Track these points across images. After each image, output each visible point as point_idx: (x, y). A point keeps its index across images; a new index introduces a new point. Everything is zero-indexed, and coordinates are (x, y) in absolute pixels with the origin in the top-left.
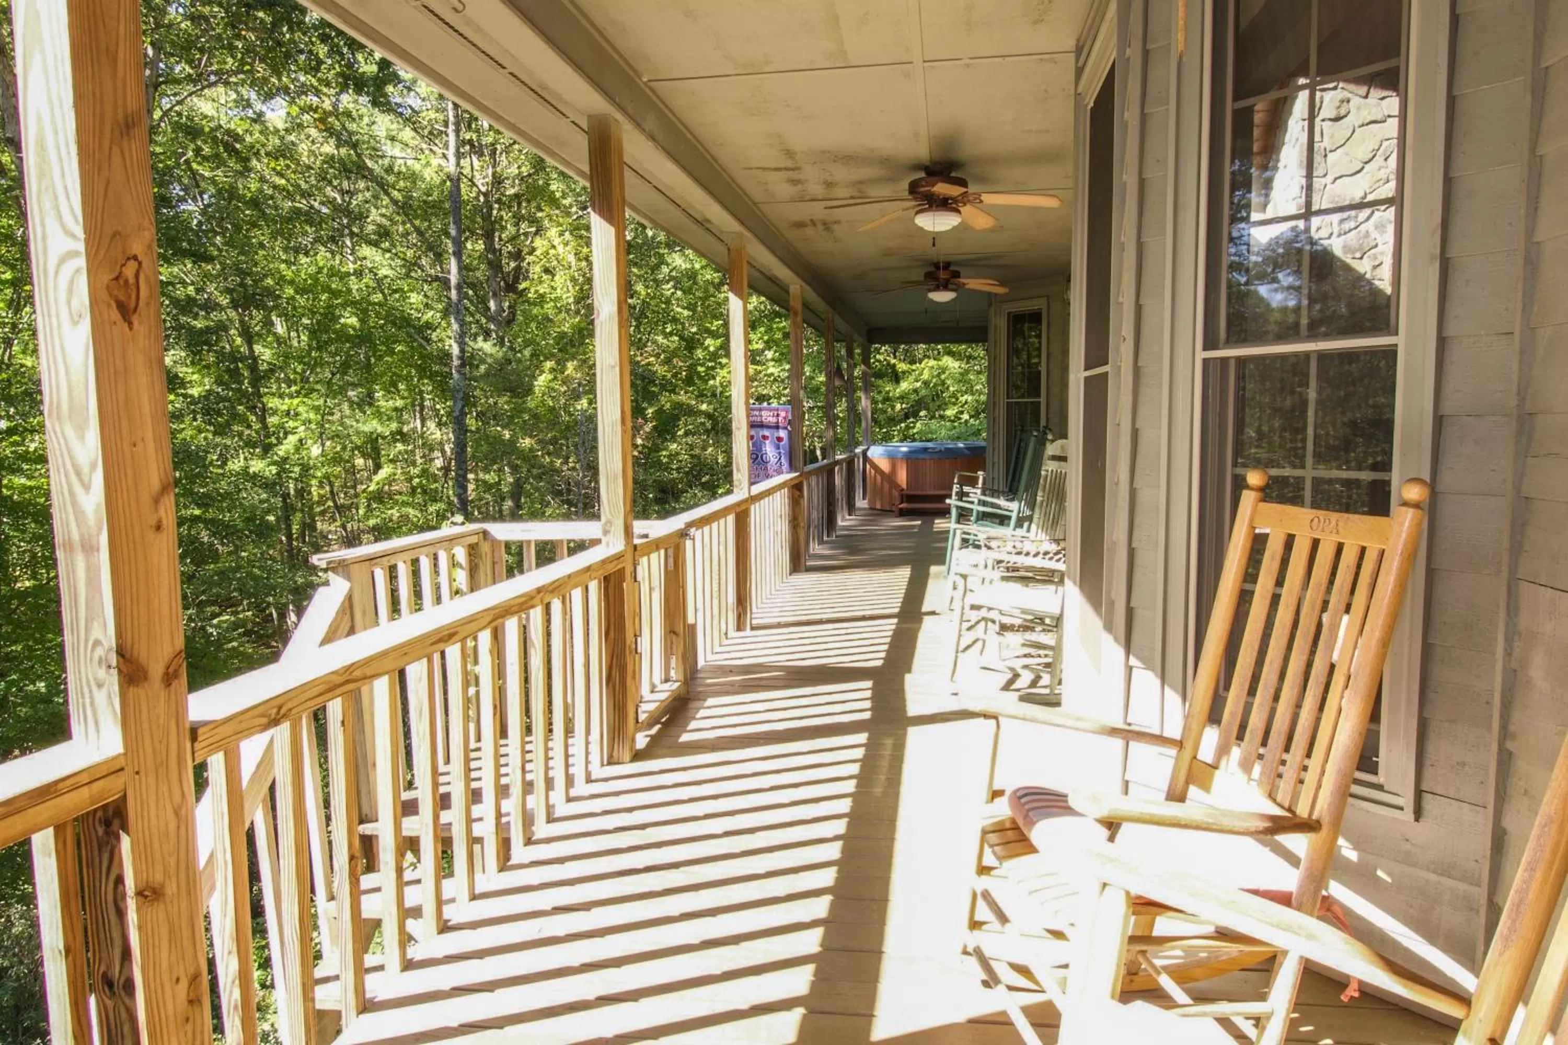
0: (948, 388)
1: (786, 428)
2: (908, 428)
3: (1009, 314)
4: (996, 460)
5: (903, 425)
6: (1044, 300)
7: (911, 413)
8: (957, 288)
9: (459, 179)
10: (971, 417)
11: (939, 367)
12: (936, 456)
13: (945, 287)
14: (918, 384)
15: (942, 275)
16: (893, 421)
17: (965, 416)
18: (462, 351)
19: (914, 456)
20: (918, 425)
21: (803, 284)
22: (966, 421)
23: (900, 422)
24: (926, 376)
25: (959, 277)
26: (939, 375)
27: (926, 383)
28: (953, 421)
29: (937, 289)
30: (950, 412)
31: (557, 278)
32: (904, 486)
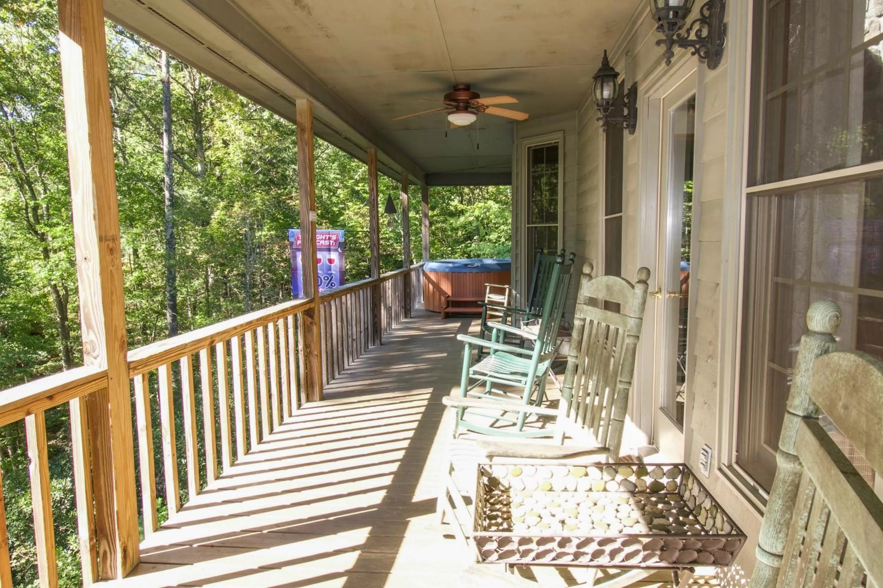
0: (491, 221)
1: (336, 250)
2: (466, 247)
3: (529, 148)
4: (518, 278)
5: (463, 245)
6: (560, 135)
7: (469, 237)
8: (477, 110)
9: (169, 83)
10: (506, 240)
11: (486, 208)
12: (475, 271)
13: (466, 108)
14: (471, 219)
15: (463, 96)
16: (458, 242)
17: (503, 240)
18: (172, 195)
19: (457, 270)
20: (473, 245)
21: (311, 99)
22: (503, 243)
23: (463, 242)
24: (477, 213)
25: (478, 96)
26: (485, 213)
27: (477, 218)
28: (496, 243)
29: (458, 110)
30: (493, 236)
31: (230, 147)
32: (450, 293)
